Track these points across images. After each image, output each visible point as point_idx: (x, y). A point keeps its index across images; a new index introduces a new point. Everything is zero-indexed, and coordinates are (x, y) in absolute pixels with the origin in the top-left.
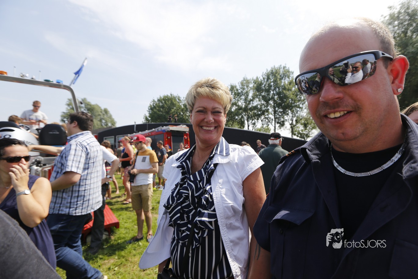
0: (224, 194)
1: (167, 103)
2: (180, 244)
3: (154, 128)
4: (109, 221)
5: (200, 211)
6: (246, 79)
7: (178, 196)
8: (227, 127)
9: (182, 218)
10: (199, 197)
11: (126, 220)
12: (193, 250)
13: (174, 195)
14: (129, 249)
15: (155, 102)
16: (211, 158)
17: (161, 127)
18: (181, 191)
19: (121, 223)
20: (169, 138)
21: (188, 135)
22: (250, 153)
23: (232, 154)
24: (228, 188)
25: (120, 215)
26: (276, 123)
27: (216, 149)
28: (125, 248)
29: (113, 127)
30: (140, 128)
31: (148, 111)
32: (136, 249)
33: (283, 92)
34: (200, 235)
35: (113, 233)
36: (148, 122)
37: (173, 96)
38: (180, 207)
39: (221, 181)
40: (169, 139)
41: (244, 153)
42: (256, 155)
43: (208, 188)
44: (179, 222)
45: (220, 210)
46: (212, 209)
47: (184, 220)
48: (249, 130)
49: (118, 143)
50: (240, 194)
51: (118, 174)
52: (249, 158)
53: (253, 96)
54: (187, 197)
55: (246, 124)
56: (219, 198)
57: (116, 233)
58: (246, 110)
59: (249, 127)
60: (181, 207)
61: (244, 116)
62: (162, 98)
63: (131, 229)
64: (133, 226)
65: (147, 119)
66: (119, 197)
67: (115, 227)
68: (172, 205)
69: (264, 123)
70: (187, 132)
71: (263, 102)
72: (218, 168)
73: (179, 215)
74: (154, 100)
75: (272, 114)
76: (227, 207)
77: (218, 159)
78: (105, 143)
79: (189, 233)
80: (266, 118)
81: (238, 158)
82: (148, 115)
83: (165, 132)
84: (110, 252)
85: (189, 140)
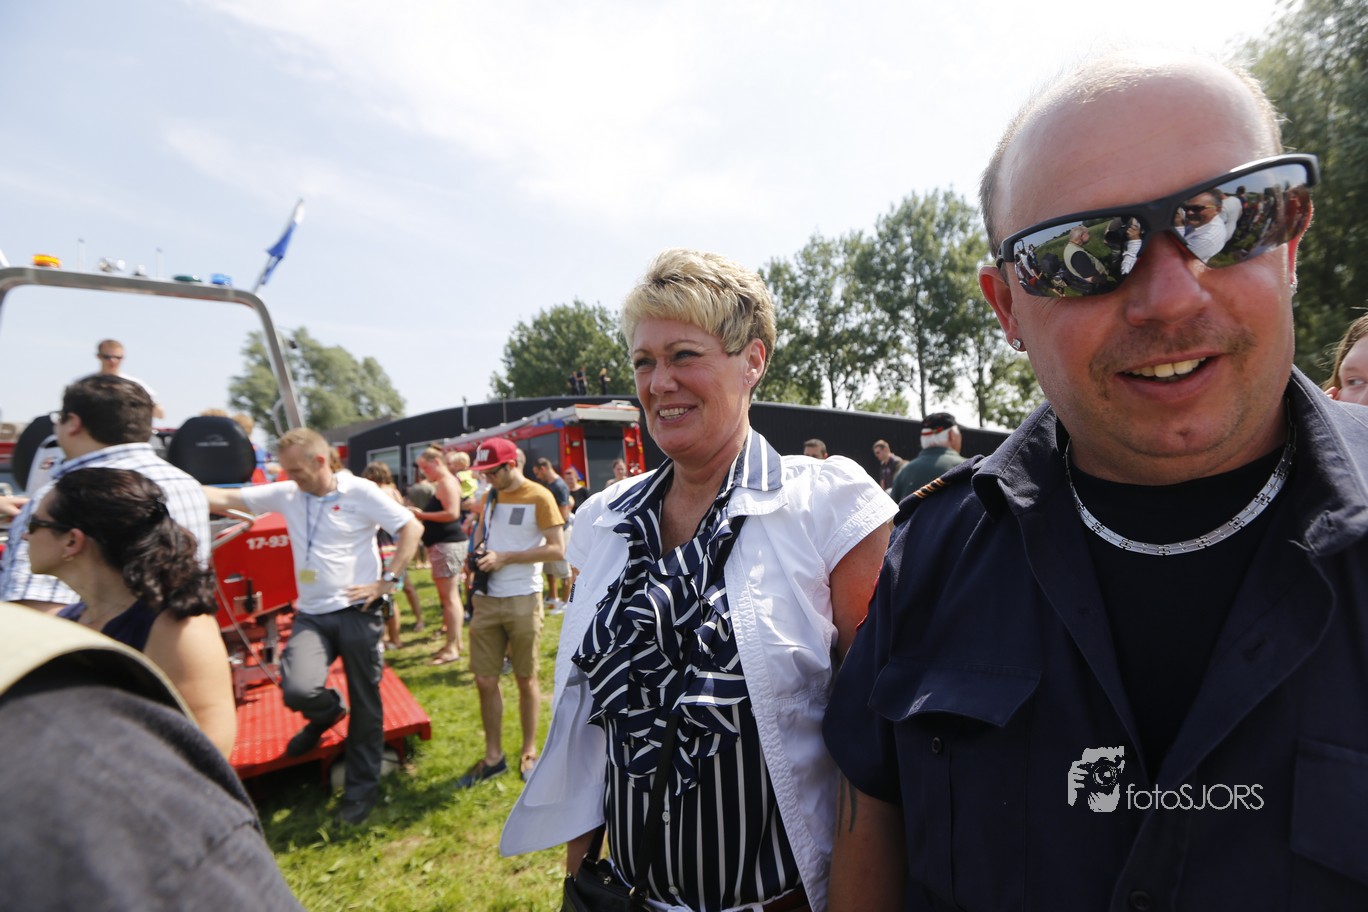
0: (769, 616)
1: (565, 330)
2: (631, 784)
3: (528, 415)
4: (397, 718)
5: (691, 672)
6: (818, 241)
7: (619, 628)
8: (763, 403)
9: (632, 699)
10: (688, 629)
11: (453, 715)
12: (674, 800)
13: (608, 623)
14: (465, 806)
15: (526, 328)
16: (721, 504)
17: (549, 410)
18: (629, 608)
19: (437, 722)
20: (576, 444)
21: (638, 433)
22: (848, 478)
23: (788, 486)
24: (779, 596)
25: (431, 699)
26: (927, 382)
27: (736, 473)
28: (454, 803)
29: (396, 417)
30: (483, 416)
31: (504, 361)
32: (487, 803)
33: (947, 279)
34: (695, 753)
35: (413, 756)
36: (507, 397)
37: (583, 307)
38: (626, 664)
39: (757, 572)
40: (575, 448)
41: (830, 479)
42: (869, 486)
43: (714, 597)
44: (624, 711)
45: (757, 670)
46: (731, 665)
47: (640, 706)
48: (836, 409)
49: (414, 469)
50: (821, 616)
51: (417, 569)
52: (847, 497)
53: (845, 295)
54: (649, 630)
55: (823, 388)
56: (753, 629)
57: (421, 756)
58: (825, 342)
59: (835, 398)
60: (632, 663)
61: (817, 361)
62: (549, 315)
63: (467, 743)
64: (475, 732)
65: (501, 387)
66: (425, 641)
67: (417, 738)
68: (599, 657)
69: (884, 383)
70: (633, 425)
71: (880, 314)
72: (746, 531)
73: (624, 688)
74: (521, 324)
75: (910, 352)
76: (779, 658)
77: (742, 503)
78: (372, 470)
79: (658, 745)
80: (890, 367)
81: (811, 497)
82: (503, 373)
83: (562, 427)
84: (407, 816)
85: (641, 448)
